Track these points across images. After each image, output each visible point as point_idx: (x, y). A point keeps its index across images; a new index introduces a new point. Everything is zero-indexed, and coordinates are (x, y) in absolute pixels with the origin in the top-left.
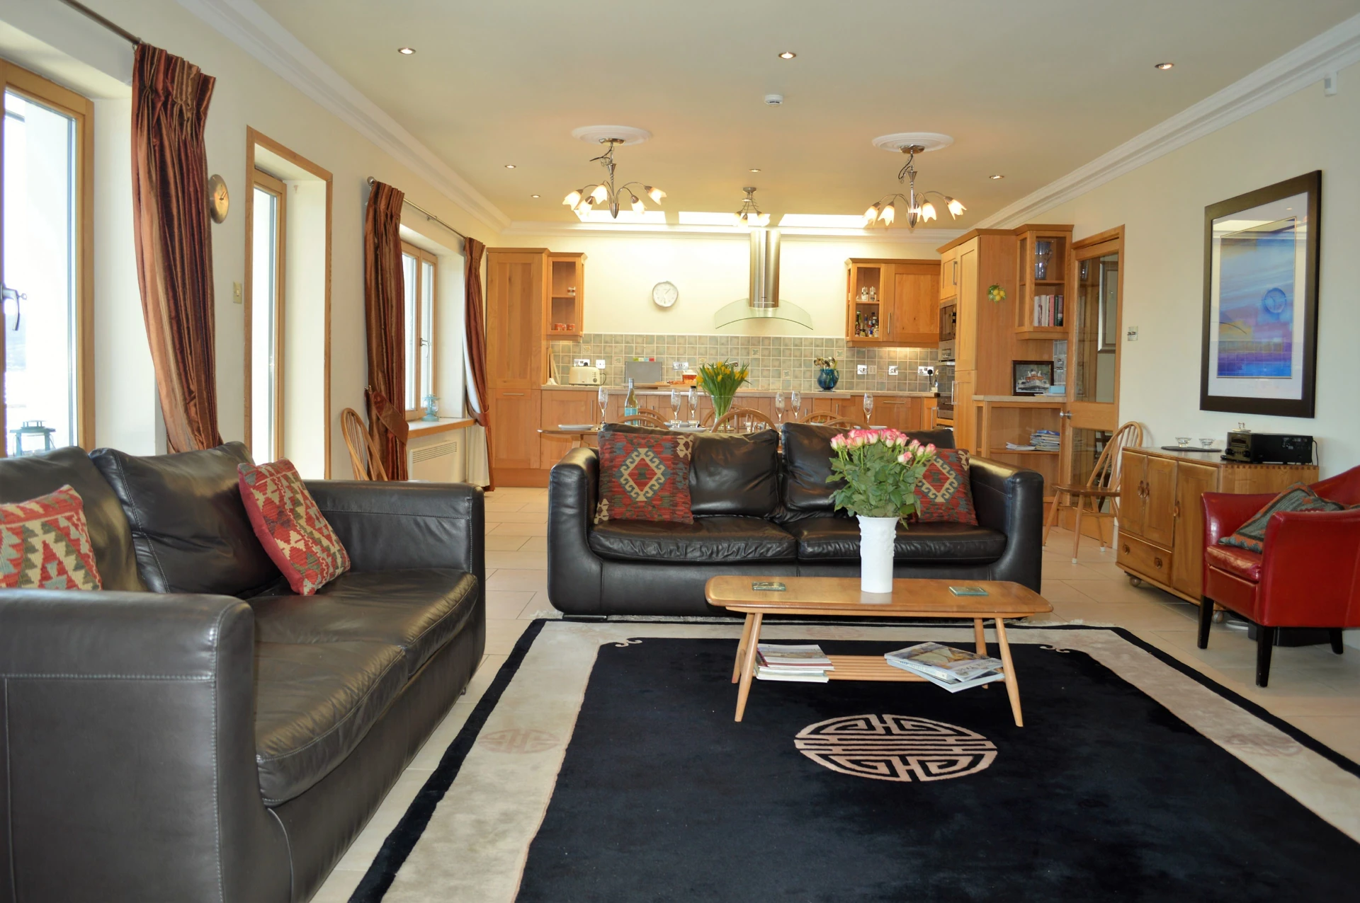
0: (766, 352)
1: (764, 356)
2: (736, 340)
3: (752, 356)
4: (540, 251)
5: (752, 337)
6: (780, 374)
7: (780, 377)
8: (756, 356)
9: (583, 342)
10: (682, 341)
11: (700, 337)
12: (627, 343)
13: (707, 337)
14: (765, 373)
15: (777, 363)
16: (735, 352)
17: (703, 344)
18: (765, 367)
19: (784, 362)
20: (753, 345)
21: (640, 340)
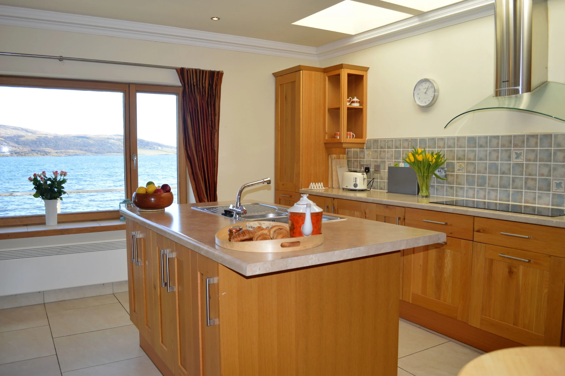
0: (532, 156)
1: (530, 160)
2: (495, 142)
3: (514, 161)
4: (297, 70)
5: (515, 136)
6: (549, 185)
7: (549, 191)
8: (519, 161)
9: (366, 149)
10: (441, 144)
11: (458, 138)
12: (396, 148)
13: (464, 138)
14: (530, 183)
15: (545, 171)
16: (494, 155)
17: (460, 147)
18: (530, 175)
19: (555, 169)
20: (516, 146)
21: (406, 144)
